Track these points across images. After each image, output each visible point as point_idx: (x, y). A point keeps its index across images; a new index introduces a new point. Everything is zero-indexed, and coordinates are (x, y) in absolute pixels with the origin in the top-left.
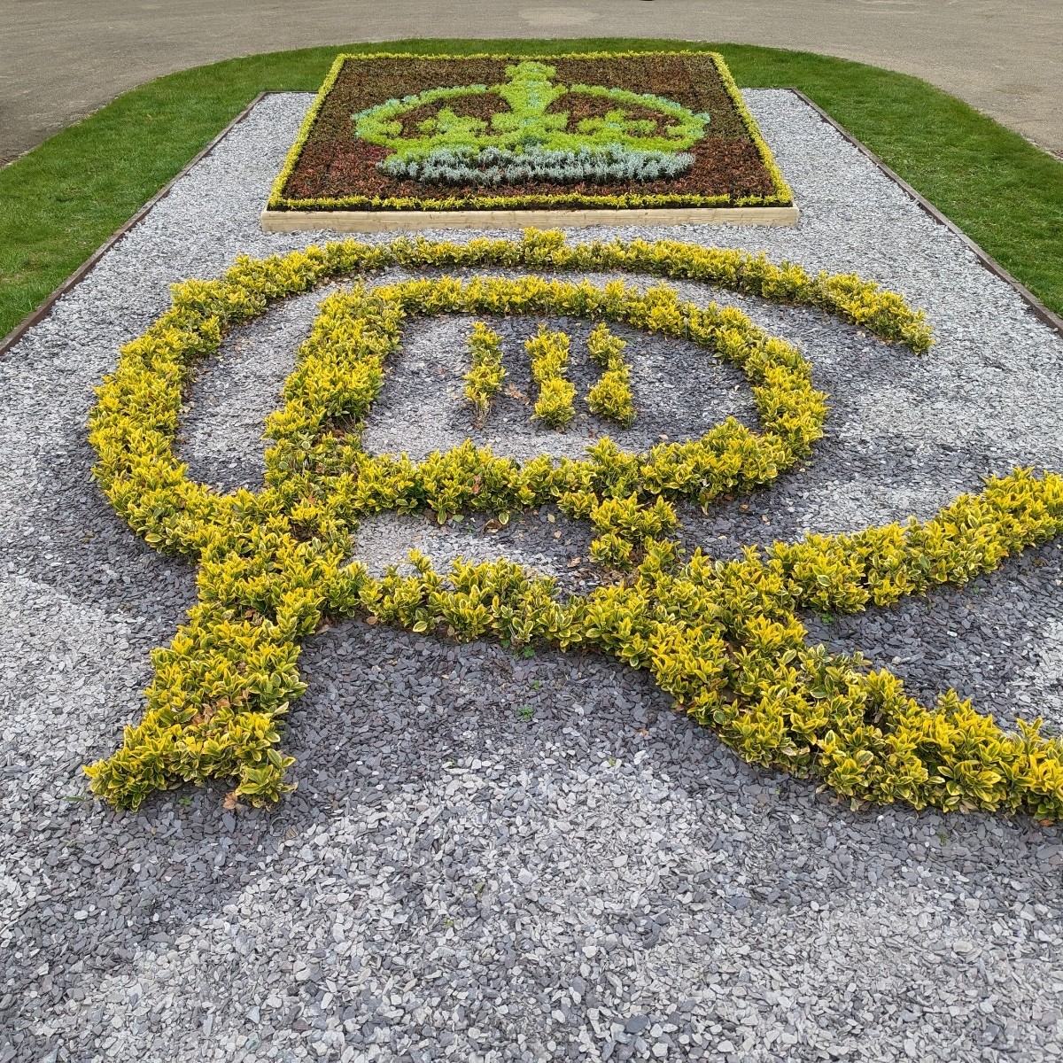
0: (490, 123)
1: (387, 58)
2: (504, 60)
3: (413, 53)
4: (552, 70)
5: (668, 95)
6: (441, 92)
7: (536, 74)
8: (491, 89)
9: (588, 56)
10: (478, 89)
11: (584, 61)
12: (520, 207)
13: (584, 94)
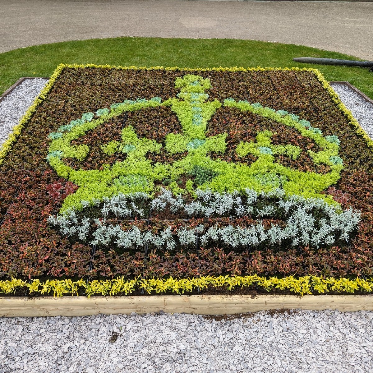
0: (164, 145)
1: (93, 68)
2: (174, 72)
3: (111, 64)
4: (207, 82)
5: (296, 111)
6: (128, 105)
7: (196, 86)
8: (165, 102)
9: (231, 70)
10: (156, 102)
11: (229, 73)
12: (196, 291)
13: (235, 109)
